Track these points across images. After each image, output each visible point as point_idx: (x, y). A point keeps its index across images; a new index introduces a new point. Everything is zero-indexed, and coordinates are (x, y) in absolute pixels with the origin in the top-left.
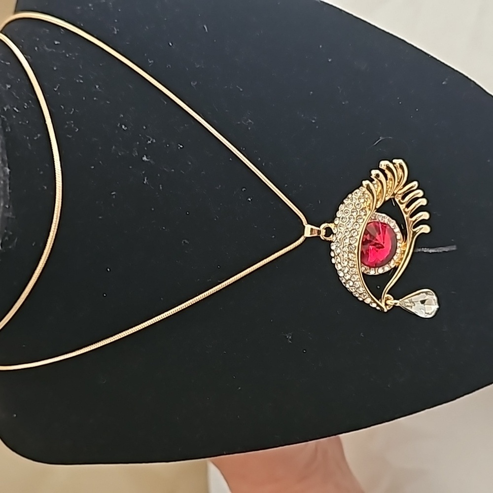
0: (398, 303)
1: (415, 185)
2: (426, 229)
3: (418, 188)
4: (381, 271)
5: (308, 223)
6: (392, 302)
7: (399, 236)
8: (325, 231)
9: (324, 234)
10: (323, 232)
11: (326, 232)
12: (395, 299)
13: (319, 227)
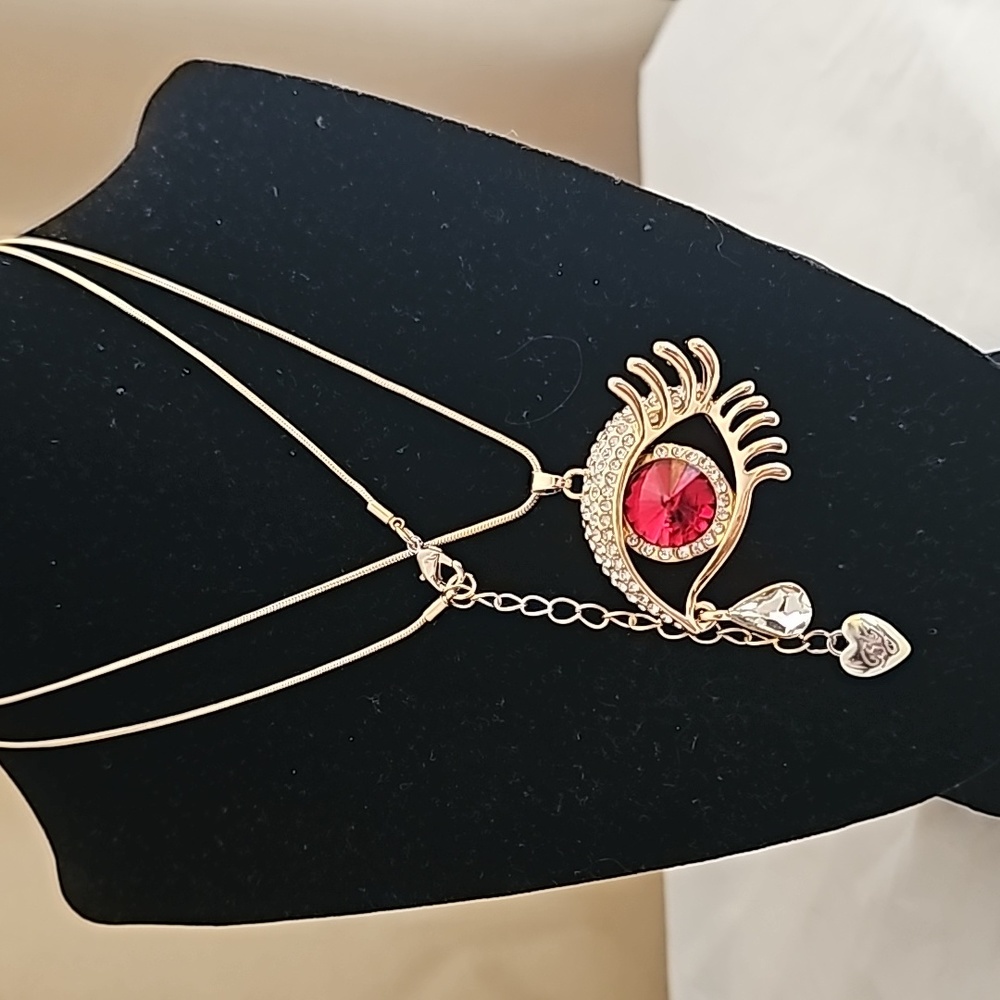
0: (724, 615)
1: (750, 387)
2: (781, 471)
3: (756, 393)
4: (685, 553)
5: (544, 470)
6: (711, 613)
7: (721, 487)
8: (570, 481)
9: (569, 486)
10: (569, 483)
11: (573, 484)
12: (718, 608)
13: (562, 475)
